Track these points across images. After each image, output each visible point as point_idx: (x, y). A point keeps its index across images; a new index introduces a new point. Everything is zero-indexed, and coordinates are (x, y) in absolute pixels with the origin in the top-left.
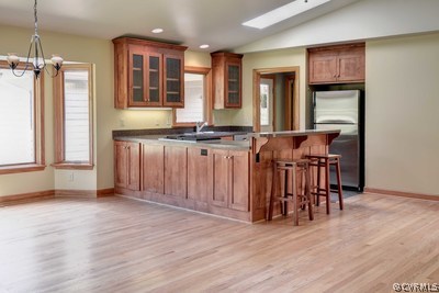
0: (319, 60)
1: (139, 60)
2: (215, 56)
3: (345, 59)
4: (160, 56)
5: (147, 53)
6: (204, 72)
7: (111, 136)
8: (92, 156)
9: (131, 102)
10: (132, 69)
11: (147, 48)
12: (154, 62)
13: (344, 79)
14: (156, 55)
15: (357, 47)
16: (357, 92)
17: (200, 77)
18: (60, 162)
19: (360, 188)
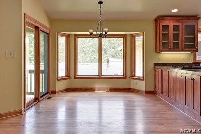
1: (166, 27)
4: (180, 24)
5: (171, 24)
7: (153, 66)
8: (143, 74)
9: (161, 49)
10: (162, 32)
11: (171, 21)
12: (176, 28)
14: (178, 24)
18: (133, 76)
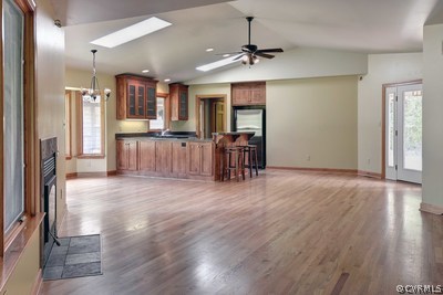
0: (238, 91)
2: (172, 86)
3: (254, 91)
4: (144, 86)
5: (137, 84)
6: (165, 97)
7: (114, 137)
8: (103, 150)
9: (129, 115)
10: (129, 94)
11: (137, 82)
12: (140, 89)
13: (253, 103)
14: (142, 86)
15: (261, 84)
16: (261, 111)
17: (162, 99)
18: (80, 155)
19: (263, 166)
